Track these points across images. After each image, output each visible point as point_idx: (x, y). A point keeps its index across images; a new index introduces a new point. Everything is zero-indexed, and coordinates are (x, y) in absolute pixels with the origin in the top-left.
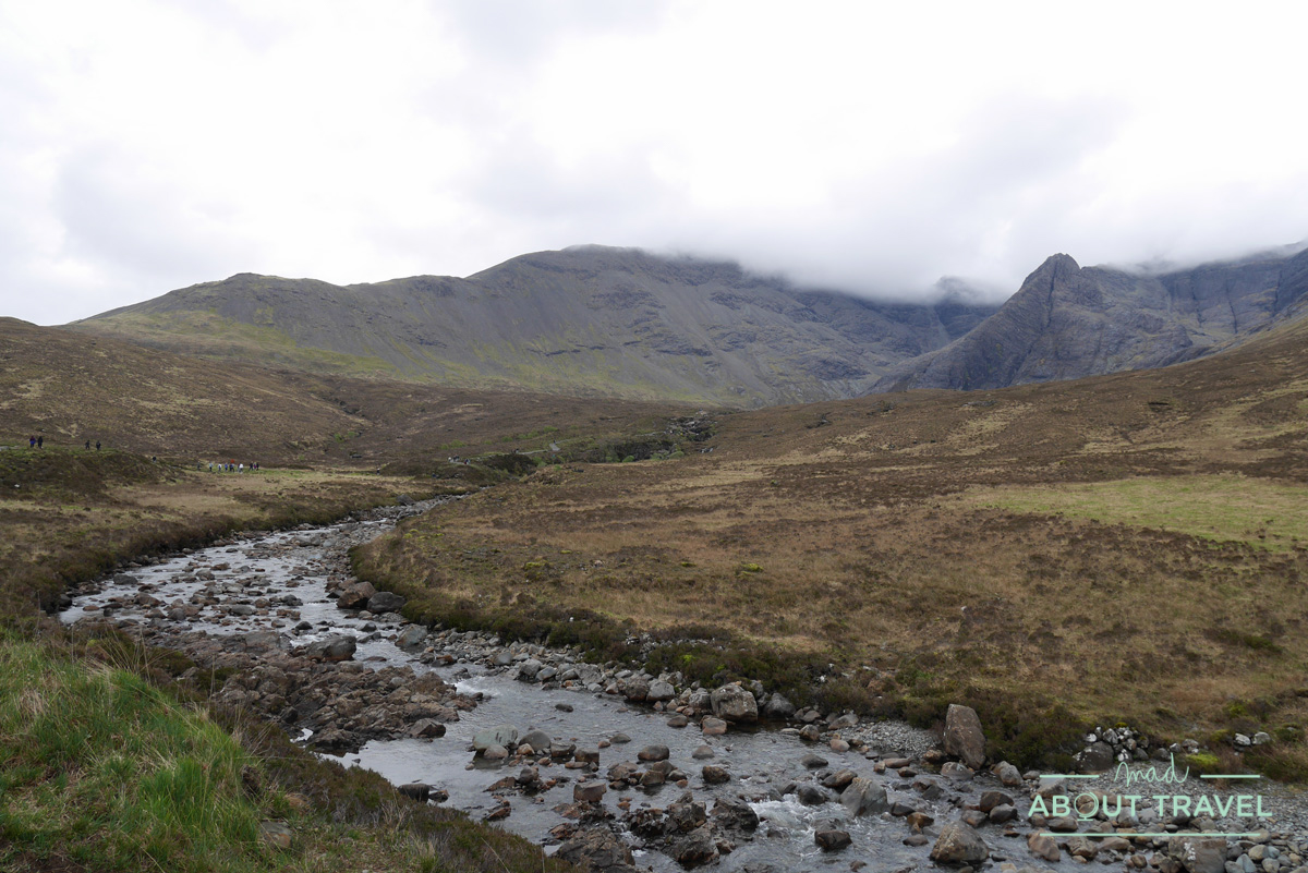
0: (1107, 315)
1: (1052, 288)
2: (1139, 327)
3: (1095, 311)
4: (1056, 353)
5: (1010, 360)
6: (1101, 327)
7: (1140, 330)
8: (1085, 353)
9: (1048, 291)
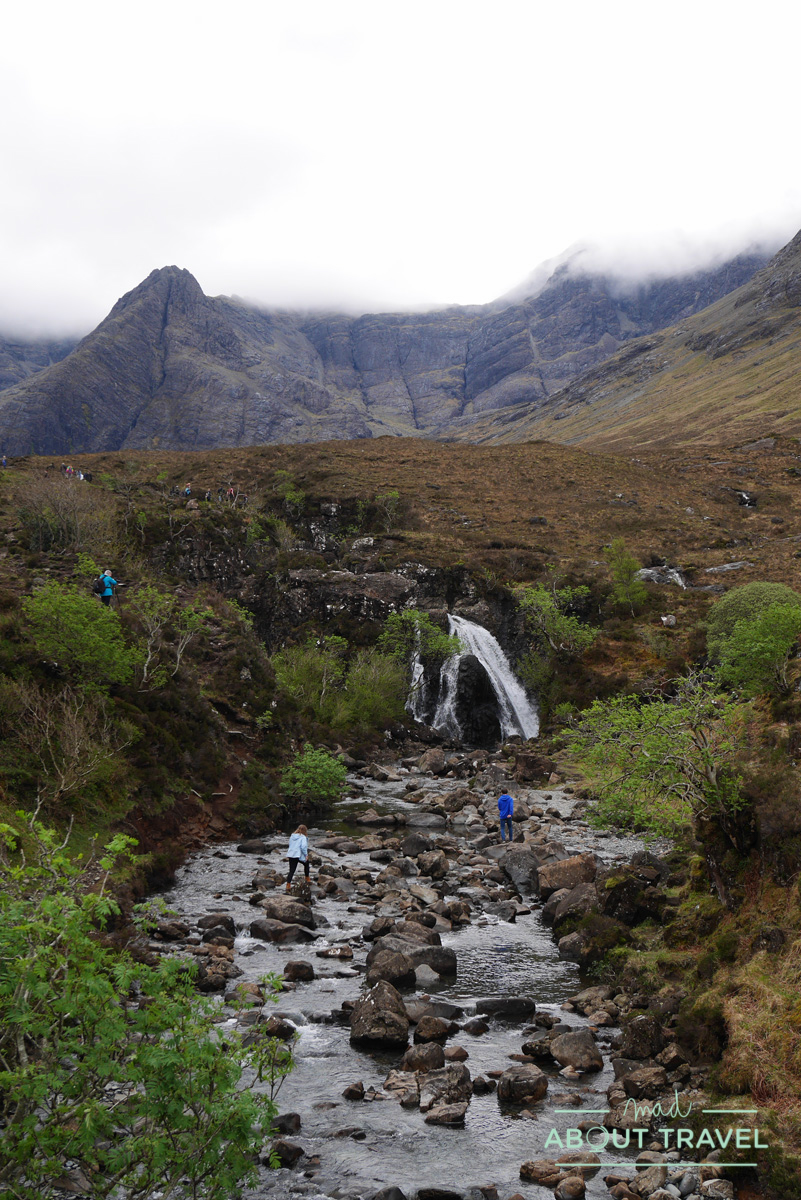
0: (250, 376)
1: (165, 322)
2: (297, 400)
3: (231, 368)
4: (177, 430)
5: (104, 433)
6: (244, 395)
7: (298, 407)
8: (223, 435)
9: (159, 325)
